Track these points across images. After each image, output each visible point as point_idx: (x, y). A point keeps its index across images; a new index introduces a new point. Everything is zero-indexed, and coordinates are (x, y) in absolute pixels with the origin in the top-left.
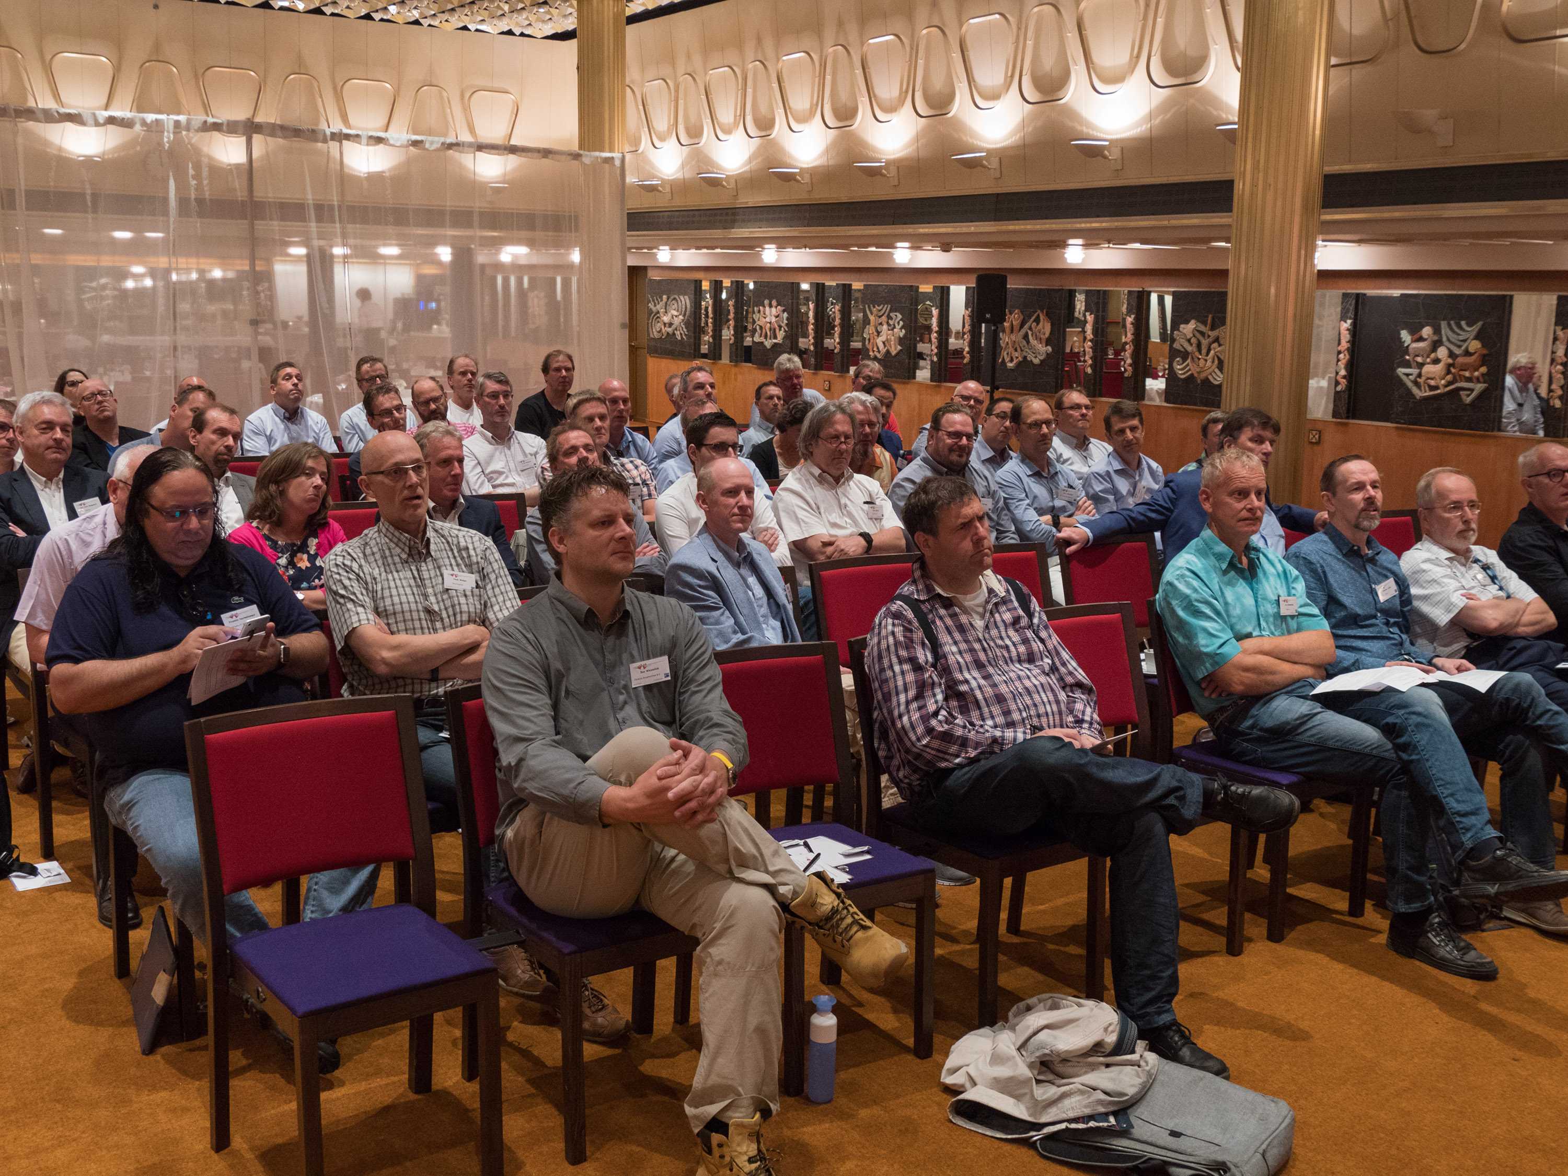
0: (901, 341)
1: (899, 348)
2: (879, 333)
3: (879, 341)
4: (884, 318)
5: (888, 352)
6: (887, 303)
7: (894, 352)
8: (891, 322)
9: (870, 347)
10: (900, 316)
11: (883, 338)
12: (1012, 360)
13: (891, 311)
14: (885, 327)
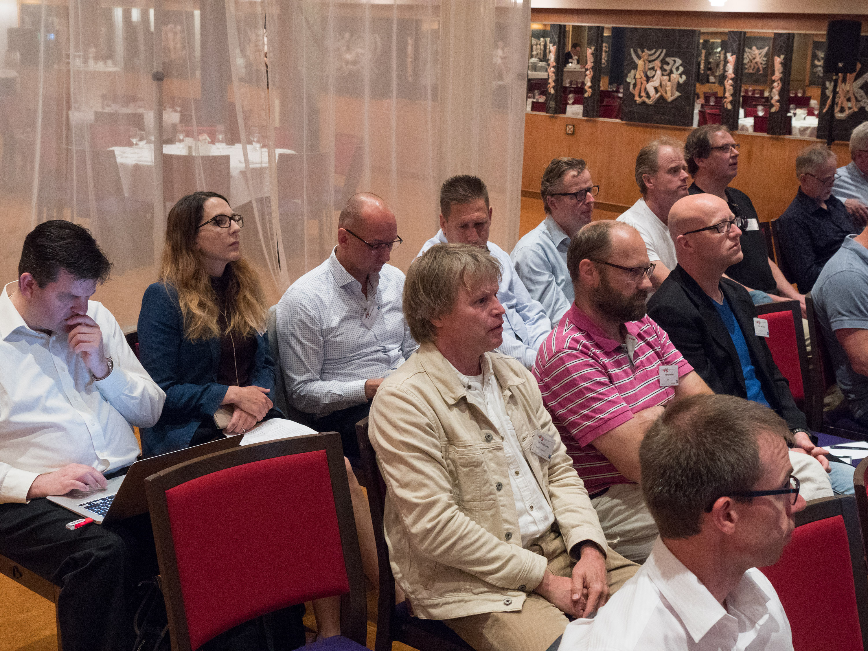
0: (679, 87)
1: (677, 94)
2: (648, 79)
3: (650, 87)
4: (657, 63)
5: (662, 97)
6: (663, 48)
7: (670, 99)
8: (665, 67)
9: (636, 92)
10: (679, 62)
11: (655, 82)
12: (842, 110)
13: (666, 55)
14: (659, 72)
